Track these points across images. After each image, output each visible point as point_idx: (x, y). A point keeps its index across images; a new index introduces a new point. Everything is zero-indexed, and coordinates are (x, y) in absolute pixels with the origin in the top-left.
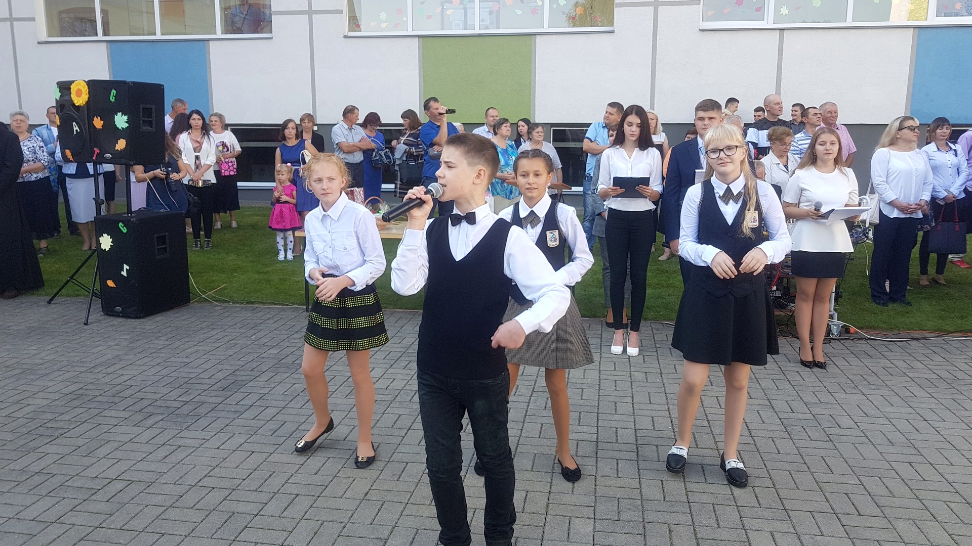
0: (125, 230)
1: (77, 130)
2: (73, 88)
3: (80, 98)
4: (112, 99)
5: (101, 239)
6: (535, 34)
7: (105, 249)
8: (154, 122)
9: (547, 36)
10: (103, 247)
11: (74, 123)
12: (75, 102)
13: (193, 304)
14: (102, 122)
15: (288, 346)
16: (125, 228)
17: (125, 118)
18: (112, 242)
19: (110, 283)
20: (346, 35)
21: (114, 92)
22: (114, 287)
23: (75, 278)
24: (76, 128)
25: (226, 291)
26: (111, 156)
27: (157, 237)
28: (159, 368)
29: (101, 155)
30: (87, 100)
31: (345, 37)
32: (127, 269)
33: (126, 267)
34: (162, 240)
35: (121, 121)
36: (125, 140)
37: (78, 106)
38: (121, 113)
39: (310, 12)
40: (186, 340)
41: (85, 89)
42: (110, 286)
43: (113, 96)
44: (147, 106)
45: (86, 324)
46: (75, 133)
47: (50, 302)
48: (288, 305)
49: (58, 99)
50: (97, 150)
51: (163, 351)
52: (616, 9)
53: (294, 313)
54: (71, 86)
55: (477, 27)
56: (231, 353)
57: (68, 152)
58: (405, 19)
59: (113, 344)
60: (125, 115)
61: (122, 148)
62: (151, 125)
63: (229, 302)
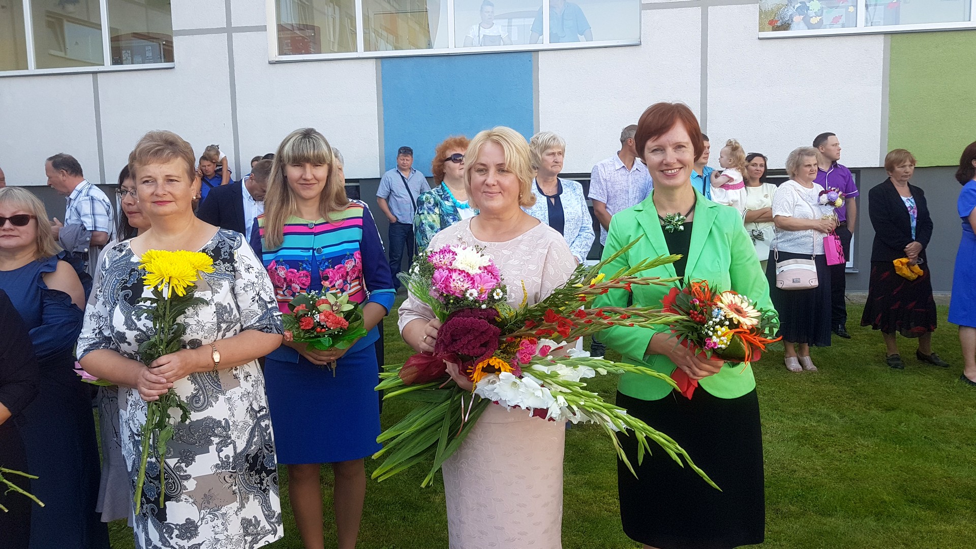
31: (758, 39)
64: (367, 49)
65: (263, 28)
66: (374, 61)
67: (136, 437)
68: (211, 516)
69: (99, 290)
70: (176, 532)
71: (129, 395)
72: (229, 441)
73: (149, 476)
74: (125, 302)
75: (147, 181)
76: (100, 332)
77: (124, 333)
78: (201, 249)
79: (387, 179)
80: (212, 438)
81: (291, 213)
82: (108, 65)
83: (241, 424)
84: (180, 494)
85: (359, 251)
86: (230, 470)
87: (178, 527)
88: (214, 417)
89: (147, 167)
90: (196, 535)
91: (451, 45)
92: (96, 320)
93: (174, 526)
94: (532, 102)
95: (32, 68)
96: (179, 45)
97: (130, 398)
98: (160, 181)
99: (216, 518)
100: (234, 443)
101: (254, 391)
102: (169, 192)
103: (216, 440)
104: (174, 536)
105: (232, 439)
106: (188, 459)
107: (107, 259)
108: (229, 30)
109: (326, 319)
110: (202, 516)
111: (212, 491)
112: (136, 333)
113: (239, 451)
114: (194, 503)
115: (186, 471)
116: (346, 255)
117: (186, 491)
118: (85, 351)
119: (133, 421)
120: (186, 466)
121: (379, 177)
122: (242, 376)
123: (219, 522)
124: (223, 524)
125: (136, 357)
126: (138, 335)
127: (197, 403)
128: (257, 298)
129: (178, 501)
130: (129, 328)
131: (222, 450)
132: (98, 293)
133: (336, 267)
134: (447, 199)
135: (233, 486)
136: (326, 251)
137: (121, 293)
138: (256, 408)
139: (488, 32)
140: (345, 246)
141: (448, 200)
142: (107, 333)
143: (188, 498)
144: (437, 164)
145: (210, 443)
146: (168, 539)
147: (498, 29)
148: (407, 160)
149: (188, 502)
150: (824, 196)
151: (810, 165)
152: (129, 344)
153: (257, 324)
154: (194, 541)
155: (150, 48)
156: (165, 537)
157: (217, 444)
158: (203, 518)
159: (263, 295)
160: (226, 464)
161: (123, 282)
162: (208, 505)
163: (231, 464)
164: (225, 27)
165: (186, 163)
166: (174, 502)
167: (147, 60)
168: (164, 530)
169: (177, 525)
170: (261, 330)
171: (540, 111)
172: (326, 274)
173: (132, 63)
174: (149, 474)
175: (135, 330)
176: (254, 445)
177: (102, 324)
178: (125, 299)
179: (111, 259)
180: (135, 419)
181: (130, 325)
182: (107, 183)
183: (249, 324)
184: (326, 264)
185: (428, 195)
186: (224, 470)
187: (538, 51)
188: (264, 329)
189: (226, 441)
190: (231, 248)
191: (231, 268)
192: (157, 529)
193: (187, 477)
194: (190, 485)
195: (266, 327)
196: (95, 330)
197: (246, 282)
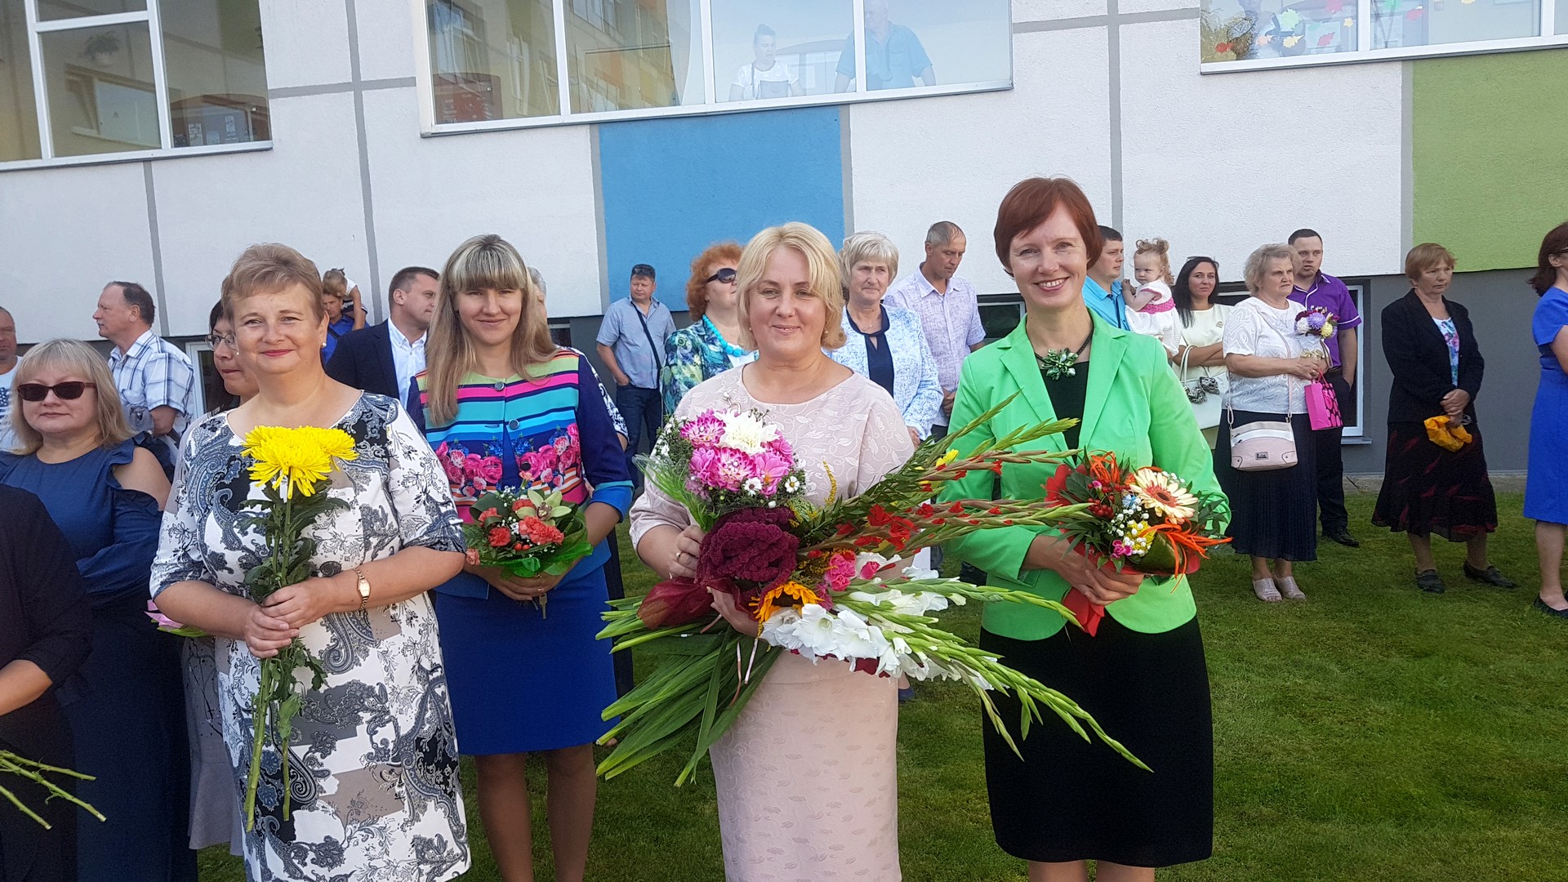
31: (1200, 74)
39: (1113, 20)
64: (576, 109)
65: (411, 82)
66: (586, 129)
67: (243, 713)
68: (363, 833)
69: (181, 489)
70: (311, 855)
71: (233, 651)
72: (387, 717)
73: (266, 774)
74: (222, 507)
75: (252, 321)
76: (185, 555)
77: (223, 555)
78: (337, 424)
79: (615, 315)
80: (361, 714)
81: (467, 368)
82: (167, 147)
83: (404, 691)
84: (315, 799)
85: (574, 424)
86: (390, 762)
87: (314, 848)
88: (362, 682)
89: (250, 298)
90: (341, 862)
91: (710, 99)
92: (178, 536)
93: (307, 847)
94: (841, 185)
95: (48, 157)
96: (279, 113)
97: (233, 655)
98: (272, 321)
99: (371, 835)
100: (394, 720)
101: (423, 640)
102: (288, 337)
103: (366, 716)
104: (308, 860)
105: (392, 714)
106: (324, 745)
107: (193, 443)
108: (357, 86)
109: (529, 530)
110: (348, 834)
111: (363, 795)
112: (240, 553)
113: (403, 732)
114: (335, 813)
115: (322, 765)
116: (555, 430)
117: (324, 794)
118: (162, 584)
119: (240, 690)
120: (322, 757)
121: (601, 314)
122: (403, 618)
123: (375, 841)
124: (381, 844)
125: (242, 591)
126: (243, 557)
127: (335, 660)
128: (424, 497)
129: (312, 809)
130: (230, 547)
131: (377, 732)
132: (180, 494)
133: (540, 450)
134: (712, 341)
135: (396, 787)
136: (524, 425)
137: (216, 494)
138: (427, 666)
139: (767, 76)
140: (554, 417)
141: (714, 344)
142: (195, 556)
143: (326, 805)
144: (696, 286)
145: (358, 720)
146: (299, 866)
147: (783, 70)
148: (643, 285)
149: (327, 811)
150: (1304, 320)
151: (1280, 273)
152: (231, 571)
153: (426, 538)
154: (338, 871)
155: (232, 118)
156: (293, 864)
157: (369, 722)
158: (350, 838)
159: (433, 493)
160: (383, 752)
161: (218, 476)
162: (357, 817)
163: (391, 753)
164: (351, 81)
165: (309, 292)
166: (307, 811)
167: (229, 137)
168: (293, 854)
169: (313, 844)
170: (431, 546)
171: (854, 201)
172: (527, 460)
173: (205, 144)
174: (265, 770)
175: (238, 549)
176: (429, 723)
177: (187, 541)
178: (223, 503)
179: (198, 444)
180: (243, 687)
181: (231, 542)
183: (413, 538)
184: (526, 445)
185: (683, 336)
186: (380, 762)
187: (848, 104)
188: (436, 544)
189: (381, 717)
190: (382, 421)
191: (382, 453)
192: (279, 855)
193: (325, 774)
194: (330, 786)
195: (439, 542)
196: (178, 551)
197: (405, 472)
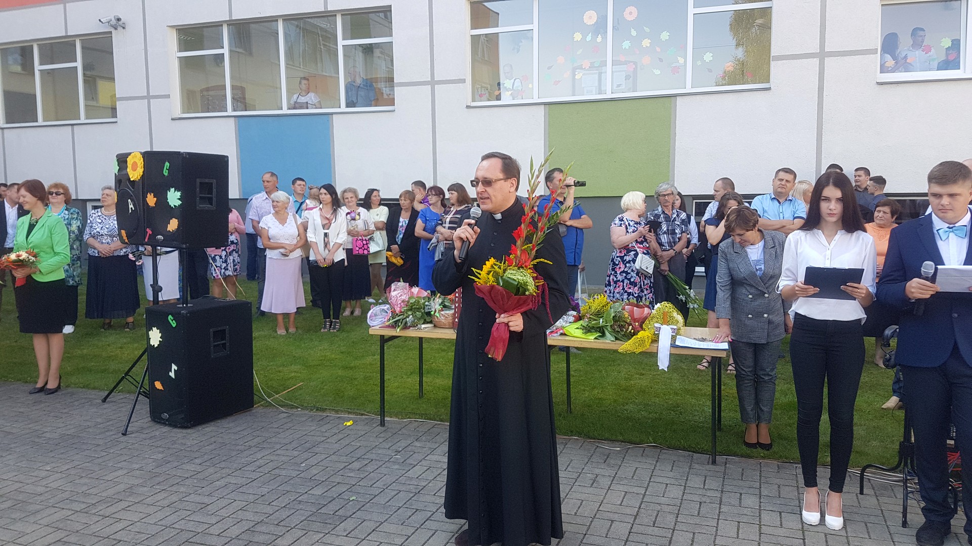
0: (174, 324)
1: (131, 208)
2: (130, 160)
3: (135, 174)
4: (166, 173)
5: (150, 333)
6: (675, 96)
7: (154, 345)
8: (214, 199)
9: (689, 97)
10: (152, 343)
11: (129, 200)
12: (130, 177)
13: (258, 410)
14: (155, 199)
15: (338, 483)
16: (174, 321)
17: (178, 194)
18: (161, 338)
19: (158, 385)
20: (469, 105)
21: (167, 164)
22: (161, 390)
23: (130, 374)
24: (131, 206)
25: (300, 392)
26: (163, 238)
27: (214, 332)
28: (168, 511)
29: (152, 237)
30: (142, 174)
31: (468, 107)
32: (175, 370)
33: (174, 367)
34: (220, 335)
35: (174, 198)
36: (177, 220)
37: (133, 181)
38: (173, 189)
40: (223, 465)
41: (140, 162)
42: (158, 388)
43: (167, 169)
44: (207, 181)
45: (124, 434)
46: (130, 211)
47: (104, 400)
48: (362, 415)
49: (117, 174)
50: (149, 231)
51: (188, 482)
52: (772, 64)
53: (367, 428)
54: (128, 159)
55: (609, 91)
56: (265, 490)
57: (123, 232)
58: (530, 86)
59: (137, 466)
60: (178, 191)
61: (174, 230)
62: (210, 201)
63: (297, 408)
65: (167, 96)
66: (233, 119)
82: (83, 119)
96: (120, 106)
108: (148, 97)
150: (349, 216)
182: (79, 198)
187: (332, 113)
